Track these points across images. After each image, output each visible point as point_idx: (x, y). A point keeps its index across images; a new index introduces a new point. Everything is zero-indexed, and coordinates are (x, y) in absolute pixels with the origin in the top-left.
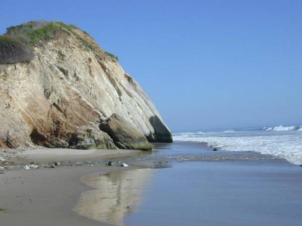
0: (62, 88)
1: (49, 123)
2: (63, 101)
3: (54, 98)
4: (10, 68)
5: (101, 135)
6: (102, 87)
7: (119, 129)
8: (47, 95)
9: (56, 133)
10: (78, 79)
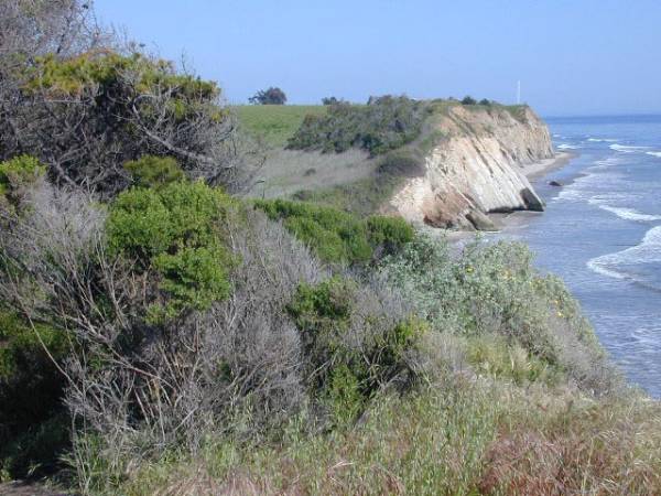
0: (444, 183)
1: (435, 212)
2: (444, 193)
3: (438, 190)
4: (413, 181)
5: (466, 222)
6: (476, 169)
7: (478, 218)
8: (433, 189)
9: (439, 219)
10: (455, 173)
